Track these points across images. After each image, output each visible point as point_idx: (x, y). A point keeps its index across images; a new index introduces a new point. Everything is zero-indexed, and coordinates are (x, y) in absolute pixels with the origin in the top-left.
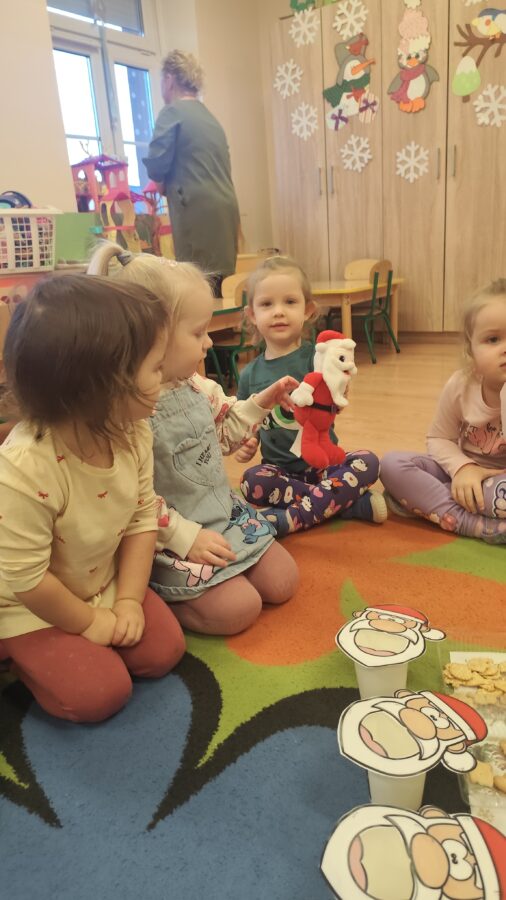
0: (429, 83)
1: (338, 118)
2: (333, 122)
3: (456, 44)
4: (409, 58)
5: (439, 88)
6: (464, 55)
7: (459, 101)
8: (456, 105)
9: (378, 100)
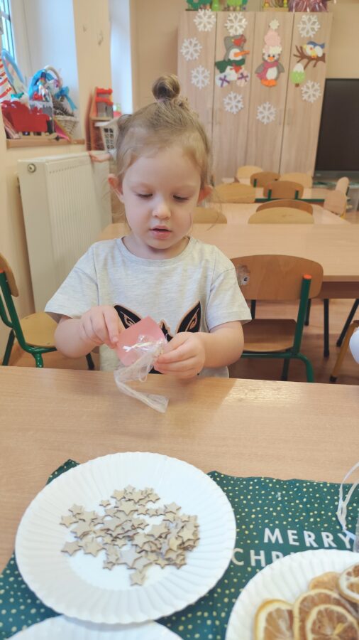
0: (279, 72)
1: (223, 80)
2: (220, 82)
3: (295, 55)
4: (269, 56)
5: (284, 76)
6: (298, 62)
7: (294, 85)
8: (292, 87)
9: (249, 75)
